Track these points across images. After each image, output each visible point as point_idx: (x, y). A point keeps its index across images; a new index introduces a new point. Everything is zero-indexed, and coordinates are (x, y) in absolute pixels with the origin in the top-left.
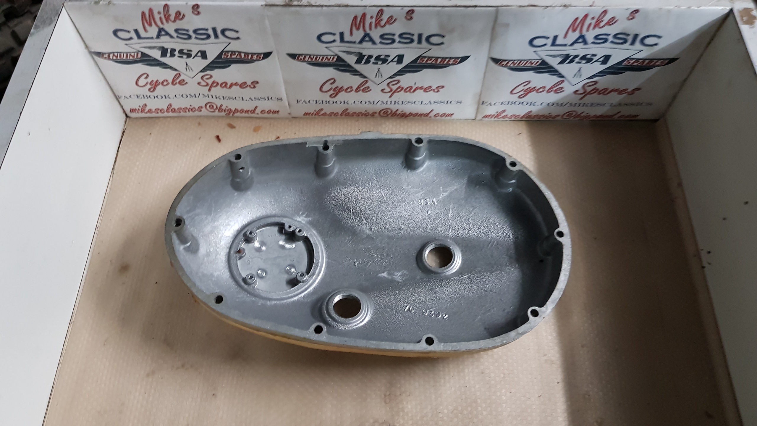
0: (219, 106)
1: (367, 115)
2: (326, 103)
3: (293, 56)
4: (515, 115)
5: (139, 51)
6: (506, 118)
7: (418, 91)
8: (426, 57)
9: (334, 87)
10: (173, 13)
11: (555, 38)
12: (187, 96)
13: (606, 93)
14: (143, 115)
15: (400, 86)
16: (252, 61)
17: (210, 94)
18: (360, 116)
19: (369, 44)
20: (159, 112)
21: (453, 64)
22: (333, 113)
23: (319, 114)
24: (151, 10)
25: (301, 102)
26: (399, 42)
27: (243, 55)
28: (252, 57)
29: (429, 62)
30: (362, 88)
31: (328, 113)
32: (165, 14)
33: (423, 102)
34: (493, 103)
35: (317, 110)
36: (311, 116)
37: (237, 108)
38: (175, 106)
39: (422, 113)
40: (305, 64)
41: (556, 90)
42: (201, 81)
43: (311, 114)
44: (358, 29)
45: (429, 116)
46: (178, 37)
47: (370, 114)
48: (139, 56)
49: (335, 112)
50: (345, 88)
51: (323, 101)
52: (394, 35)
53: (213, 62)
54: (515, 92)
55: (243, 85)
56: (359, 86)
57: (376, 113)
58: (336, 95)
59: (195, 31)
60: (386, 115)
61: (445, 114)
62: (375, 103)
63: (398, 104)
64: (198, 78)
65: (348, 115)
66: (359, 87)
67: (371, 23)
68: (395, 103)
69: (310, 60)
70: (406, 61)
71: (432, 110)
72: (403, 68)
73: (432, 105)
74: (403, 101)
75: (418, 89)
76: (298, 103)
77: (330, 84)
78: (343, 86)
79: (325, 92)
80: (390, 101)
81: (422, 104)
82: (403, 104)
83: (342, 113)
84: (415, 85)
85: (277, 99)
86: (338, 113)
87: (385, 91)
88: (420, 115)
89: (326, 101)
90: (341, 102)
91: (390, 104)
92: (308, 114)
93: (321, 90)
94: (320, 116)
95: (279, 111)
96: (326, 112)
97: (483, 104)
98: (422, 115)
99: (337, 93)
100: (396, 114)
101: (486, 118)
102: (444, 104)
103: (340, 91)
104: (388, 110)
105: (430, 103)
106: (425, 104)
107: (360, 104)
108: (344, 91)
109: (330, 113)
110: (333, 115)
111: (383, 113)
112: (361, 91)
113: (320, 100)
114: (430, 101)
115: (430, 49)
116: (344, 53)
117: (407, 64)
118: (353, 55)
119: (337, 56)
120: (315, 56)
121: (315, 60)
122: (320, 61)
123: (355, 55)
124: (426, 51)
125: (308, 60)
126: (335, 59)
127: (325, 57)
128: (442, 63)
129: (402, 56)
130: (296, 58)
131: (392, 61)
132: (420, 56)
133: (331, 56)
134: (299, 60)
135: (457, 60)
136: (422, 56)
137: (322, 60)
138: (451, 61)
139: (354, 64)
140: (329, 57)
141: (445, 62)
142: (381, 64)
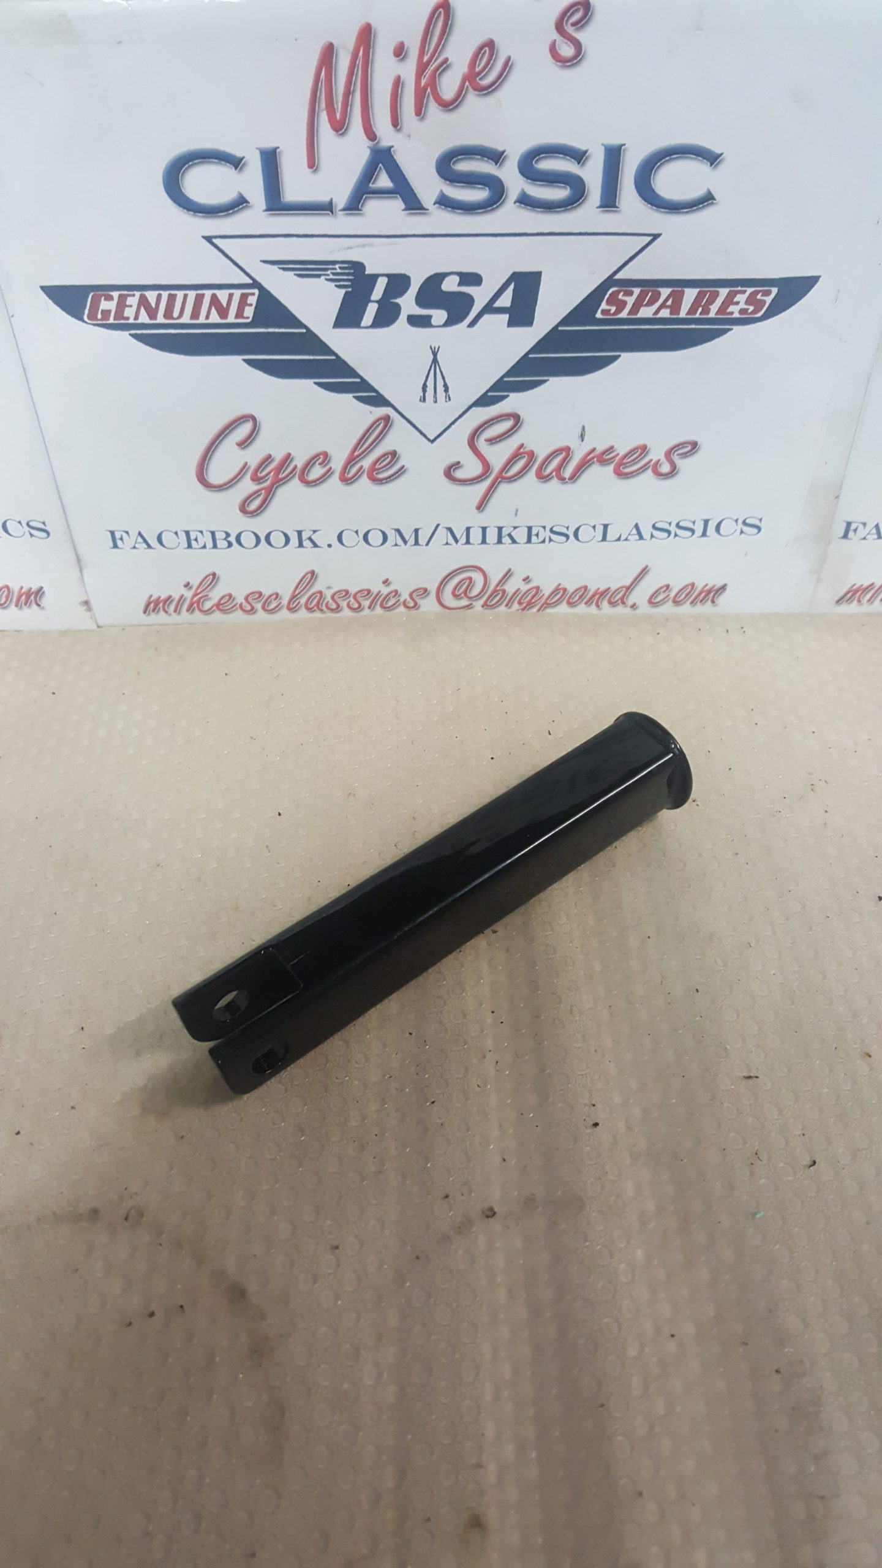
1: (390, 603)
2: (230, 545)
3: (70, 299)
7: (595, 471)
8: (628, 284)
9: (253, 464)
15: (522, 445)
18: (366, 612)
19: (391, 213)
21: (746, 320)
22: (260, 594)
23: (207, 605)
25: (129, 541)
26: (525, 201)
29: (646, 312)
30: (367, 463)
31: (240, 599)
33: (609, 527)
35: (195, 583)
36: (175, 618)
39: (603, 588)
40: (125, 335)
43: (173, 607)
44: (340, 127)
45: (630, 602)
47: (402, 600)
49: (267, 592)
50: (299, 462)
51: (213, 533)
52: (497, 157)
56: (355, 449)
57: (426, 591)
58: (264, 502)
60: (464, 602)
61: (693, 585)
62: (422, 540)
63: (514, 541)
65: (317, 604)
66: (356, 453)
67: (398, 83)
68: (500, 541)
69: (144, 318)
70: (550, 311)
71: (644, 571)
72: (539, 347)
73: (647, 543)
74: (530, 529)
75: (594, 462)
76: (115, 546)
77: (237, 447)
78: (289, 455)
79: (221, 490)
80: (480, 530)
81: (604, 539)
82: (529, 541)
83: (294, 597)
84: (581, 439)
85: (27, 529)
86: (280, 592)
87: (459, 474)
88: (594, 596)
89: (228, 535)
90: (287, 540)
91: (480, 541)
92: (161, 605)
93: (202, 478)
94: (208, 612)
95: (41, 588)
96: (234, 594)
97: (845, 536)
98: (603, 598)
99: (270, 492)
100: (501, 592)
101: (850, 601)
102: (694, 536)
103: (279, 482)
104: (470, 579)
105: (639, 533)
106: (619, 539)
107: (364, 543)
108: (296, 481)
109: (248, 595)
110: (259, 606)
111: (454, 593)
112: (364, 479)
113: (201, 531)
114: (640, 525)
115: (656, 237)
116: (284, 269)
117: (555, 328)
118: (326, 282)
119: (256, 291)
120: (165, 295)
121: (168, 314)
122: (186, 319)
123: (332, 277)
124: (637, 250)
125: (136, 318)
126: (251, 305)
127: (206, 296)
128: (697, 316)
129: (535, 278)
130: (86, 312)
131: (489, 308)
132: (610, 281)
133: (232, 291)
134: (100, 320)
135: (759, 297)
136: (617, 277)
137: (195, 314)
138: (738, 303)
139: (333, 327)
140: (223, 295)
141: (714, 308)
142: (445, 325)
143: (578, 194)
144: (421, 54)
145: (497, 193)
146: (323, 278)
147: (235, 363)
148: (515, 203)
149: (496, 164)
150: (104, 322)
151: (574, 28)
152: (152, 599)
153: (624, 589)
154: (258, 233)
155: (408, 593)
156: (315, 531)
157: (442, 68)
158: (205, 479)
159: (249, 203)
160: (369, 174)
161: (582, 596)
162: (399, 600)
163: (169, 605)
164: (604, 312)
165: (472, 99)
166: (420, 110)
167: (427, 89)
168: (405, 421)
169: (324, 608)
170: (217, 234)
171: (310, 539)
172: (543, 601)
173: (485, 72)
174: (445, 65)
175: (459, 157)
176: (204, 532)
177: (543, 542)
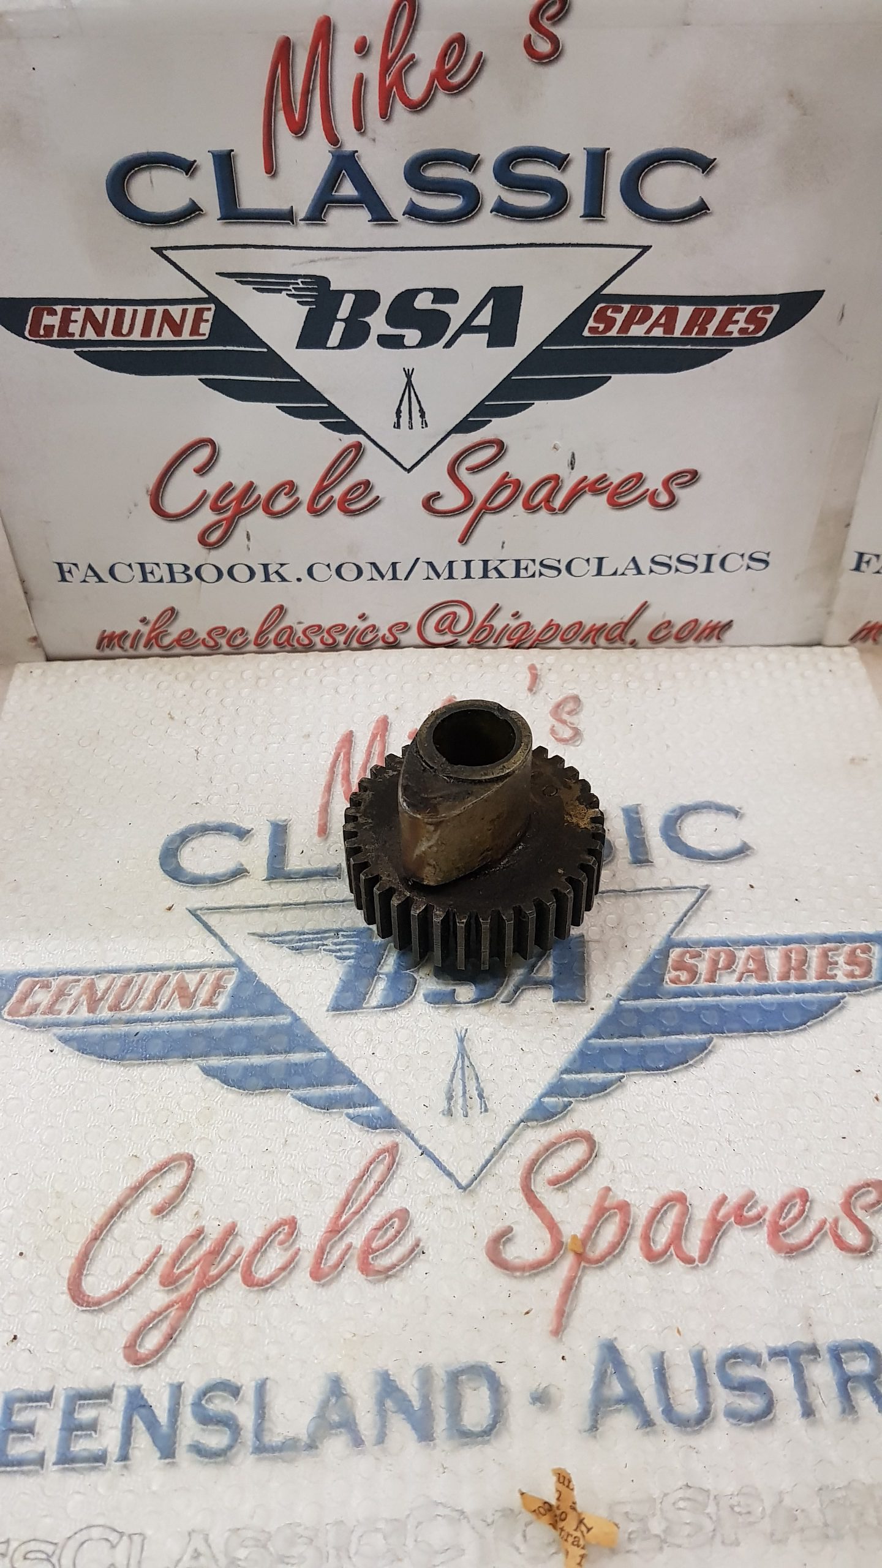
1: (369, 638)
2: (189, 578)
7: (587, 500)
8: (619, 299)
9: (213, 491)
15: (508, 473)
18: (341, 647)
21: (746, 340)
22: (224, 629)
23: (167, 641)
25: (78, 574)
26: (503, 209)
29: (637, 330)
30: (337, 493)
31: (202, 635)
33: (604, 559)
35: (152, 617)
36: (130, 652)
39: (599, 624)
40: (70, 352)
43: (128, 644)
44: (299, 129)
45: (630, 637)
47: (380, 634)
49: (231, 628)
50: (263, 491)
51: (170, 566)
52: (471, 162)
56: (325, 477)
57: (406, 627)
58: (225, 533)
60: (448, 638)
61: (696, 621)
62: (401, 574)
63: (501, 575)
65: (287, 639)
66: (325, 481)
67: (360, 82)
68: (485, 575)
69: (90, 334)
70: (532, 328)
71: (644, 606)
72: (523, 367)
73: (646, 576)
74: (518, 562)
75: (585, 492)
76: (64, 579)
77: (195, 473)
78: (252, 484)
79: (177, 520)
80: (464, 563)
81: (599, 573)
82: (517, 575)
83: (261, 632)
84: (570, 467)
86: (245, 627)
87: (439, 505)
88: (589, 632)
89: (187, 568)
90: (252, 574)
91: (465, 576)
92: (116, 639)
93: (157, 507)
94: (168, 647)
96: (195, 630)
97: (858, 567)
98: (599, 637)
99: (230, 526)
100: (488, 628)
102: (696, 572)
103: (241, 513)
104: (455, 614)
105: (637, 567)
106: (615, 573)
107: (337, 578)
108: (260, 512)
109: (212, 631)
110: (223, 642)
111: (438, 630)
112: (335, 510)
113: (157, 564)
114: (637, 559)
115: (646, 249)
116: (242, 282)
117: (538, 347)
118: (287, 297)
119: (213, 306)
120: (113, 310)
121: (117, 330)
122: (136, 336)
123: (293, 292)
124: (625, 264)
125: (82, 334)
126: (207, 321)
127: (157, 312)
128: (693, 335)
129: (516, 292)
130: (28, 327)
131: (467, 327)
132: (597, 297)
133: (185, 307)
134: (42, 336)
135: (759, 314)
136: (605, 291)
137: (146, 331)
138: (737, 322)
139: (297, 348)
140: (176, 311)
141: (712, 327)
142: (419, 345)
143: (560, 201)
144: (386, 48)
145: (472, 201)
146: (284, 293)
147: (191, 382)
148: (491, 212)
149: (470, 170)
150: (47, 339)
151: (550, 22)
152: (106, 634)
153: (622, 625)
154: (213, 244)
155: (387, 627)
156: (282, 565)
157: (408, 65)
158: (161, 509)
160: (331, 181)
161: (575, 633)
162: (377, 635)
163: (123, 642)
164: (590, 328)
165: (442, 99)
166: (385, 112)
167: (393, 88)
168: (378, 449)
169: (295, 644)
170: (168, 246)
171: (277, 572)
172: (534, 638)
173: (455, 70)
174: (411, 62)
175: (430, 163)
176: (161, 565)
177: (533, 576)
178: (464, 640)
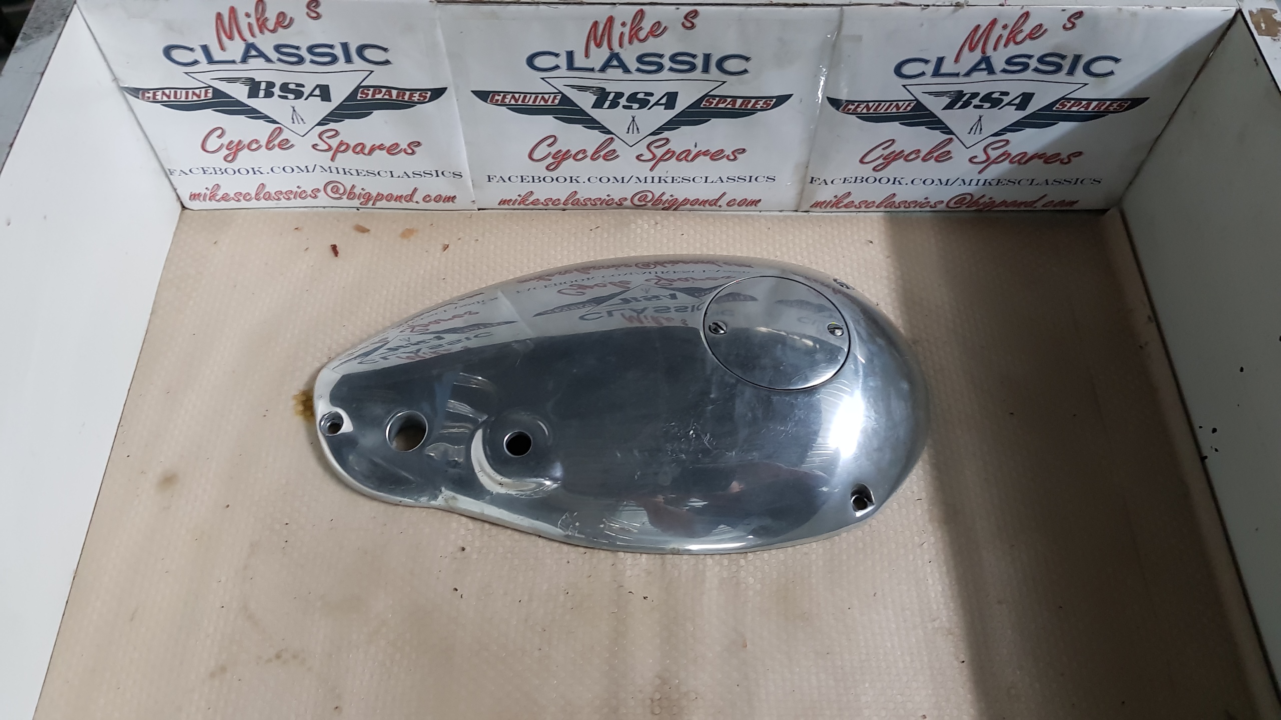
0: (348, 189)
1: (610, 203)
2: (540, 181)
3: (483, 95)
4: (867, 201)
5: (210, 87)
6: (852, 207)
7: (702, 158)
8: (714, 97)
9: (553, 152)
10: (271, 15)
11: (940, 60)
12: (293, 171)
13: (1023, 161)
14: (213, 205)
15: (670, 149)
16: (410, 105)
17: (333, 165)
18: (599, 205)
19: (618, 73)
20: (241, 198)
21: (762, 110)
22: (551, 200)
23: (527, 203)
24: (233, 10)
25: (496, 180)
26: (671, 69)
27: (394, 93)
28: (411, 96)
29: (720, 106)
30: (602, 153)
31: (542, 201)
32: (258, 17)
33: (708, 178)
34: (829, 182)
35: (523, 195)
36: (513, 206)
37: (381, 192)
38: (271, 189)
39: (706, 199)
40: (504, 108)
41: (938, 156)
42: (319, 141)
43: (512, 203)
44: (599, 45)
45: (719, 204)
46: (280, 60)
47: (615, 201)
48: (210, 95)
49: (554, 199)
50: (573, 153)
51: (533, 177)
52: (661, 56)
53: (340, 107)
54: (866, 160)
55: (393, 150)
56: (598, 148)
57: (626, 199)
58: (557, 165)
59: (310, 50)
60: (643, 203)
61: (746, 199)
62: (625, 181)
63: (666, 182)
64: (313, 138)
65: (576, 203)
66: (598, 150)
67: (622, 34)
68: (660, 182)
69: (513, 102)
70: (681, 104)
71: (724, 194)
72: (677, 116)
73: (725, 184)
74: (673, 178)
75: (701, 155)
76: (489, 181)
77: (547, 147)
78: (569, 149)
79: (538, 161)
80: (651, 178)
81: (706, 182)
82: (673, 182)
83: (566, 200)
84: (695, 147)
85: (452, 175)
86: (560, 199)
87: (642, 158)
88: (702, 202)
89: (540, 178)
90: (566, 180)
91: (651, 182)
92: (507, 202)
93: (530, 157)
94: (527, 205)
95: (455, 196)
96: (539, 198)
97: (811, 182)
98: (706, 203)
99: (559, 163)
100: (660, 200)
101: (816, 207)
102: (746, 182)
103: (564, 159)
104: (646, 195)
105: (721, 180)
106: (712, 182)
107: (600, 182)
108: (571, 159)
109: (547, 199)
110: (550, 203)
111: (639, 200)
112: (601, 159)
113: (528, 176)
114: (722, 178)
115: (725, 82)
116: (572, 88)
117: (684, 110)
119: (560, 95)
120: (522, 95)
121: (523, 101)
122: (530, 103)
123: (592, 92)
124: (717, 86)
125: (510, 101)
126: (558, 99)
127: (539, 96)
128: (743, 107)
129: (675, 94)
130: (489, 100)
131: (657, 104)
132: (706, 95)
133: (550, 95)
134: (494, 102)
135: (768, 102)
136: (710, 94)
137: (535, 101)
138: (759, 104)
139: (592, 108)
140: (546, 96)
141: (749, 106)
142: (638, 109)
143: (693, 67)
144: (632, 25)
145: (661, 67)
146: (588, 92)
147: (549, 118)
148: (668, 70)
149: (660, 59)
150: (496, 103)
152: (503, 200)
153: (715, 200)
154: (563, 77)
155: (618, 199)
156: (578, 177)
158: (533, 158)
159: (559, 67)
160: (609, 60)
163: (510, 202)
164: (704, 105)
165: (651, 39)
166: (630, 42)
167: (633, 36)
168: (620, 140)
169: (579, 204)
170: (546, 77)
171: (576, 180)
172: (679, 203)
173: (656, 31)
174: (641, 29)
175: (645, 56)
177: (679, 182)
178: (650, 204)
